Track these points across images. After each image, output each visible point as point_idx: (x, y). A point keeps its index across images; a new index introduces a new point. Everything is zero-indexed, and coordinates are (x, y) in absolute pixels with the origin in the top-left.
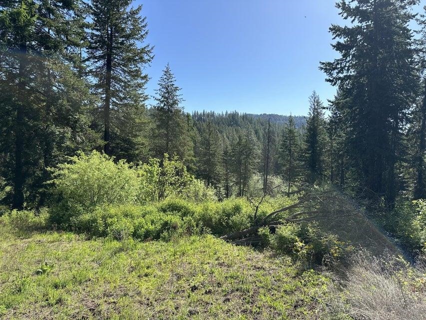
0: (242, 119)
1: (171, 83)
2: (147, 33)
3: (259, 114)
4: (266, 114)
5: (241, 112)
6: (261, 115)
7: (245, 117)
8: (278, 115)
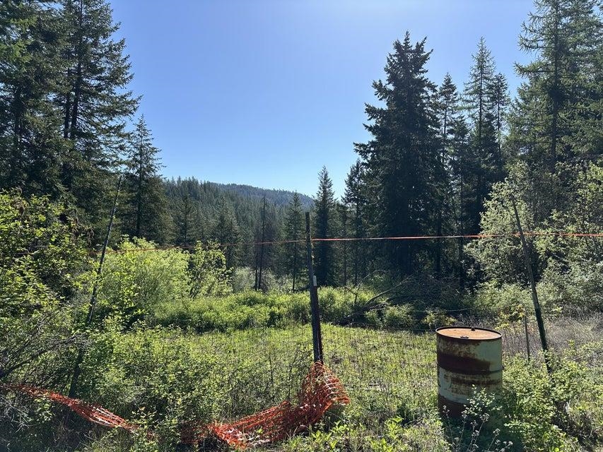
0: (203, 190)
1: (147, 142)
2: (131, 77)
3: (226, 184)
4: (235, 185)
5: (201, 180)
6: (228, 185)
7: (207, 187)
8: (252, 188)
